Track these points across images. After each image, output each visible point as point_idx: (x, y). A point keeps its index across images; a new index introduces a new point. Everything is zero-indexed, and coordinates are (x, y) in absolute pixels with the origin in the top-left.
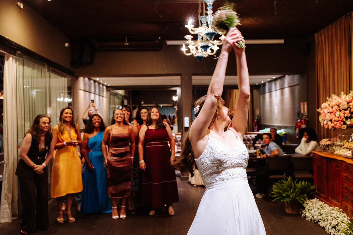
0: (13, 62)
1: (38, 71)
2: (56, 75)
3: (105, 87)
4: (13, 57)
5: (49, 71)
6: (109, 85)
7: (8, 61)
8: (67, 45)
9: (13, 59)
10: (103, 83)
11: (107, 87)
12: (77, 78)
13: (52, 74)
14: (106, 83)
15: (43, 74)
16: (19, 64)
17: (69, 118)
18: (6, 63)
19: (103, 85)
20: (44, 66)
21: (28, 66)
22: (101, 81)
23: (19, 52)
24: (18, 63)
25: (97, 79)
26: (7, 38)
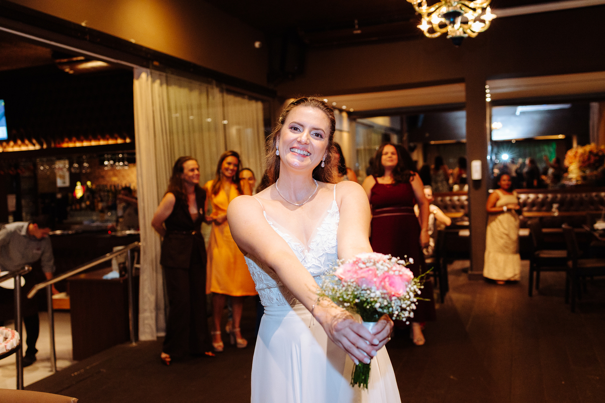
0: (147, 80)
1: (200, 93)
2: (238, 99)
3: (345, 115)
4: (147, 72)
5: (222, 91)
6: (352, 110)
7: (140, 80)
8: (257, 45)
9: (148, 76)
10: (338, 107)
11: (350, 114)
12: (283, 100)
13: (230, 98)
14: (344, 107)
15: (210, 98)
16: (161, 84)
17: (230, 172)
18: (137, 84)
19: (341, 111)
20: (209, 83)
21: (180, 86)
22: (334, 104)
23: (156, 63)
24: (158, 82)
25: (326, 100)
26: (133, 41)
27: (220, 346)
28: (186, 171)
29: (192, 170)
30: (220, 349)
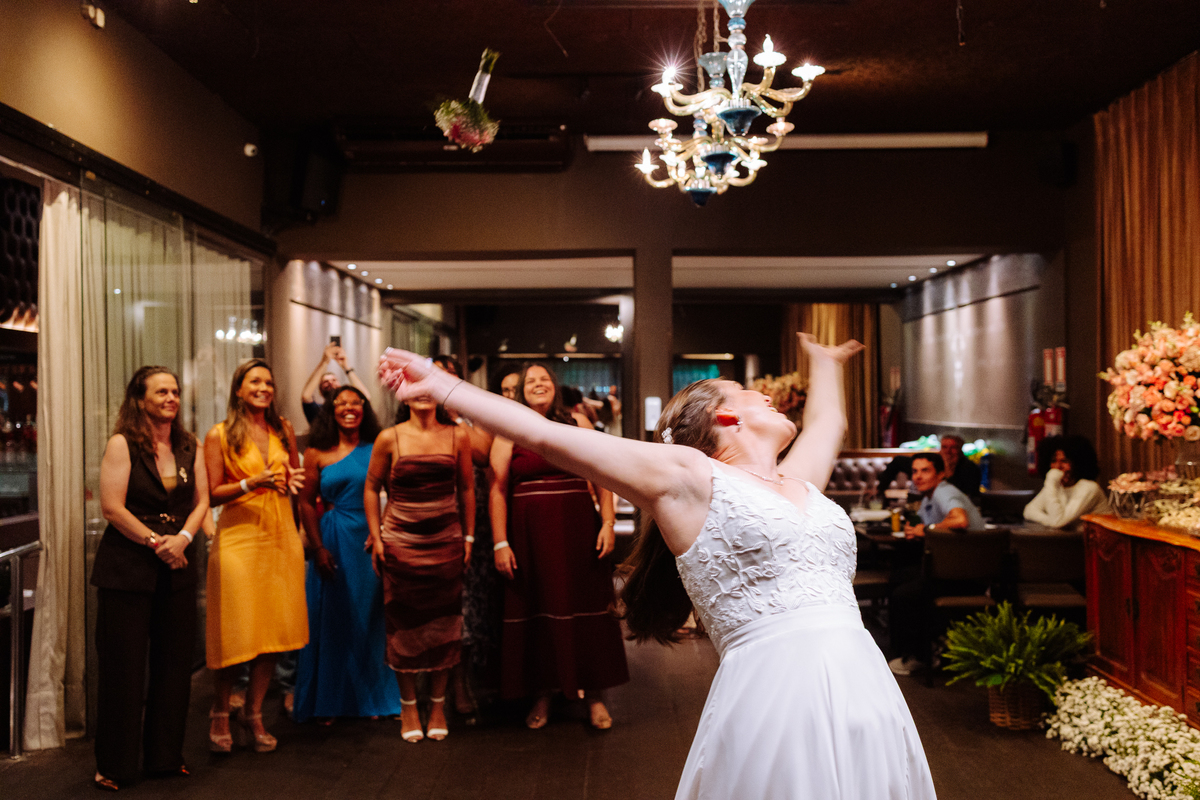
0: (69, 207)
1: (153, 239)
2: (213, 254)
3: (375, 295)
4: (69, 191)
5: (189, 238)
6: (390, 287)
7: (55, 205)
8: (249, 150)
9: (70, 198)
10: (368, 280)
11: (384, 293)
12: (283, 263)
13: (199, 250)
14: (379, 281)
15: (170, 249)
16: (90, 216)
18: (48, 212)
19: (371, 287)
20: (172, 221)
21: (121, 223)
22: (365, 274)
23: (90, 175)
24: (86, 211)
25: (352, 266)
26: (51, 126)
27: (226, 740)
28: (150, 394)
29: (164, 391)
30: (227, 747)
